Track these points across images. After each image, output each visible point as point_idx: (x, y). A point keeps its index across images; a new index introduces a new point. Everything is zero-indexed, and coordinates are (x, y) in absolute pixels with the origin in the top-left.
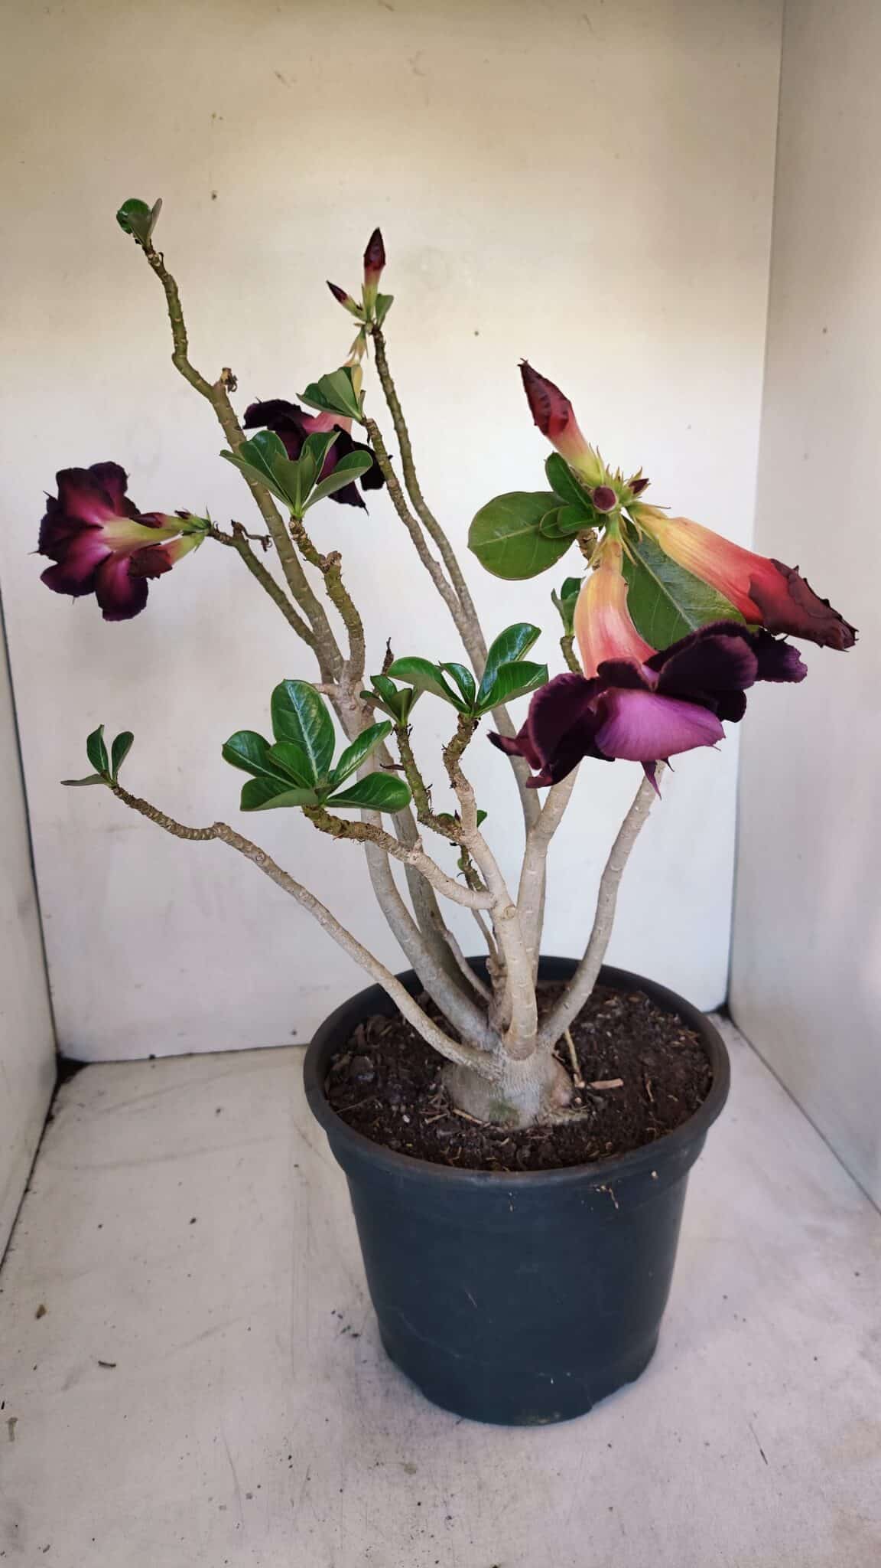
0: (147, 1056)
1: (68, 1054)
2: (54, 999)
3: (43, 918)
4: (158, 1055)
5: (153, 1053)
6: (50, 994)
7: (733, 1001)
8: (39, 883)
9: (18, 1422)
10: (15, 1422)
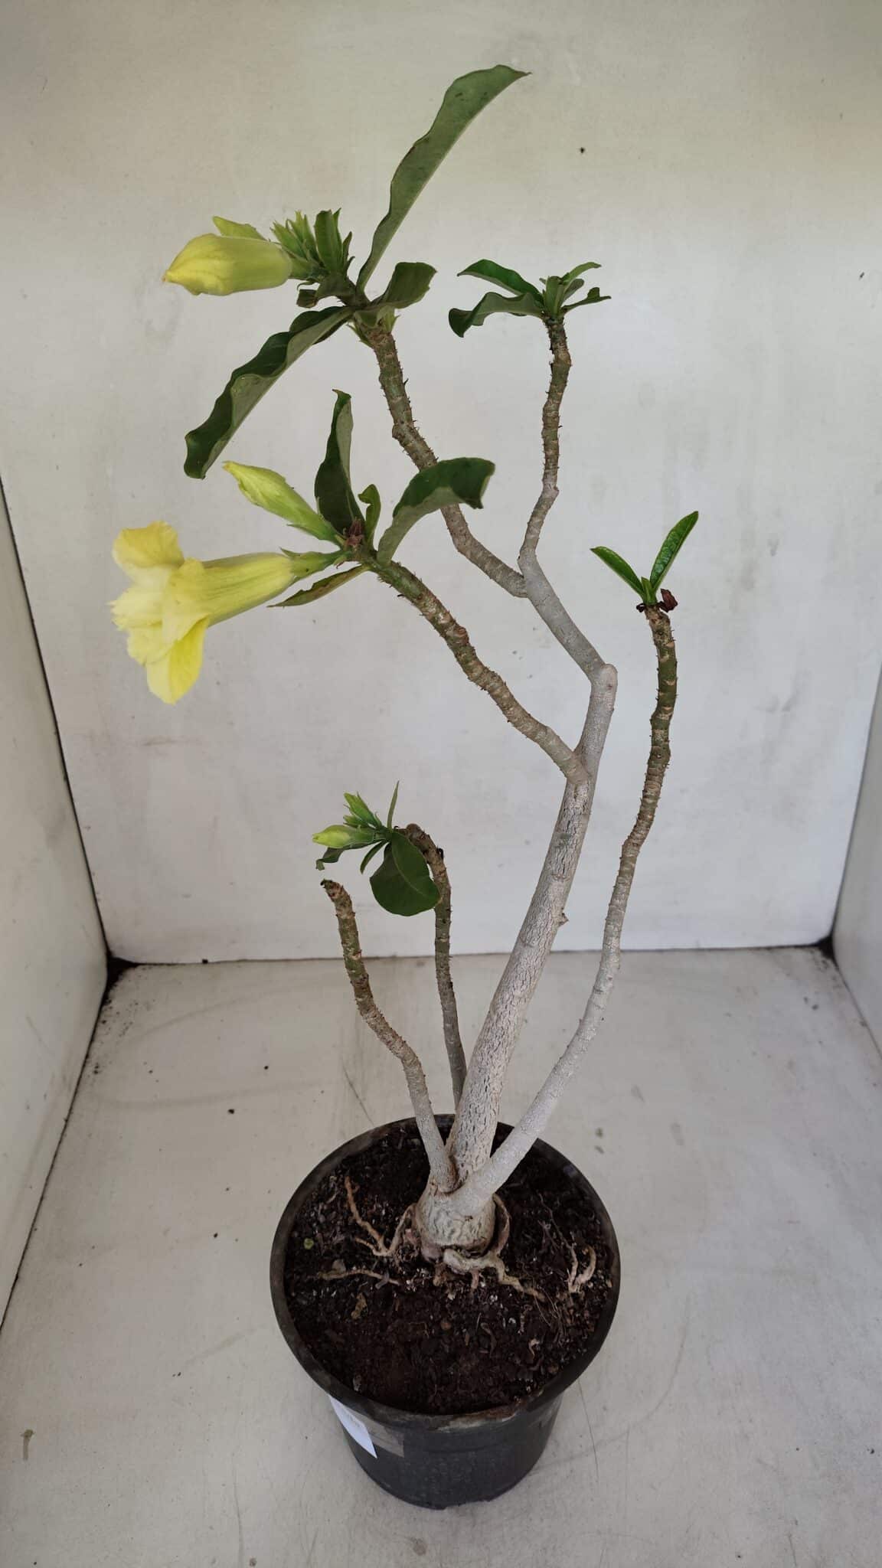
0: (200, 961)
1: (119, 954)
2: (99, 904)
3: (81, 828)
4: (210, 960)
5: (205, 958)
6: (95, 900)
7: (837, 936)
8: (74, 796)
9: (33, 1436)
10: (31, 1436)
